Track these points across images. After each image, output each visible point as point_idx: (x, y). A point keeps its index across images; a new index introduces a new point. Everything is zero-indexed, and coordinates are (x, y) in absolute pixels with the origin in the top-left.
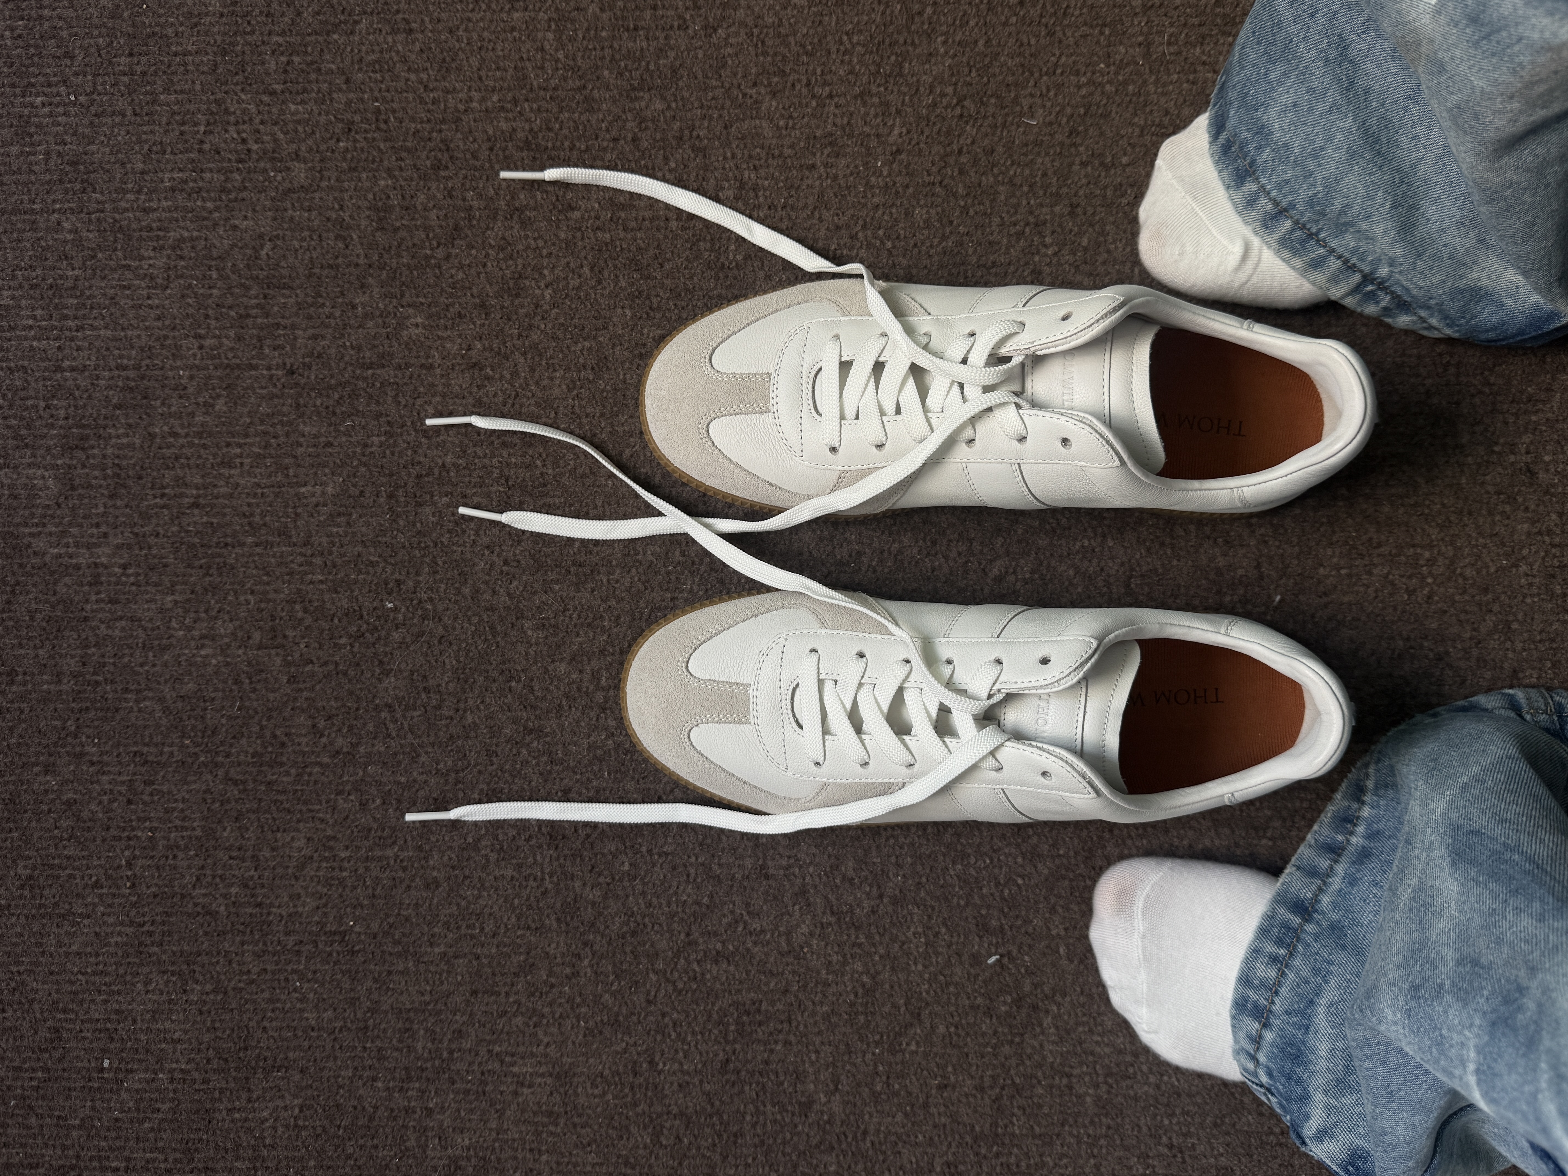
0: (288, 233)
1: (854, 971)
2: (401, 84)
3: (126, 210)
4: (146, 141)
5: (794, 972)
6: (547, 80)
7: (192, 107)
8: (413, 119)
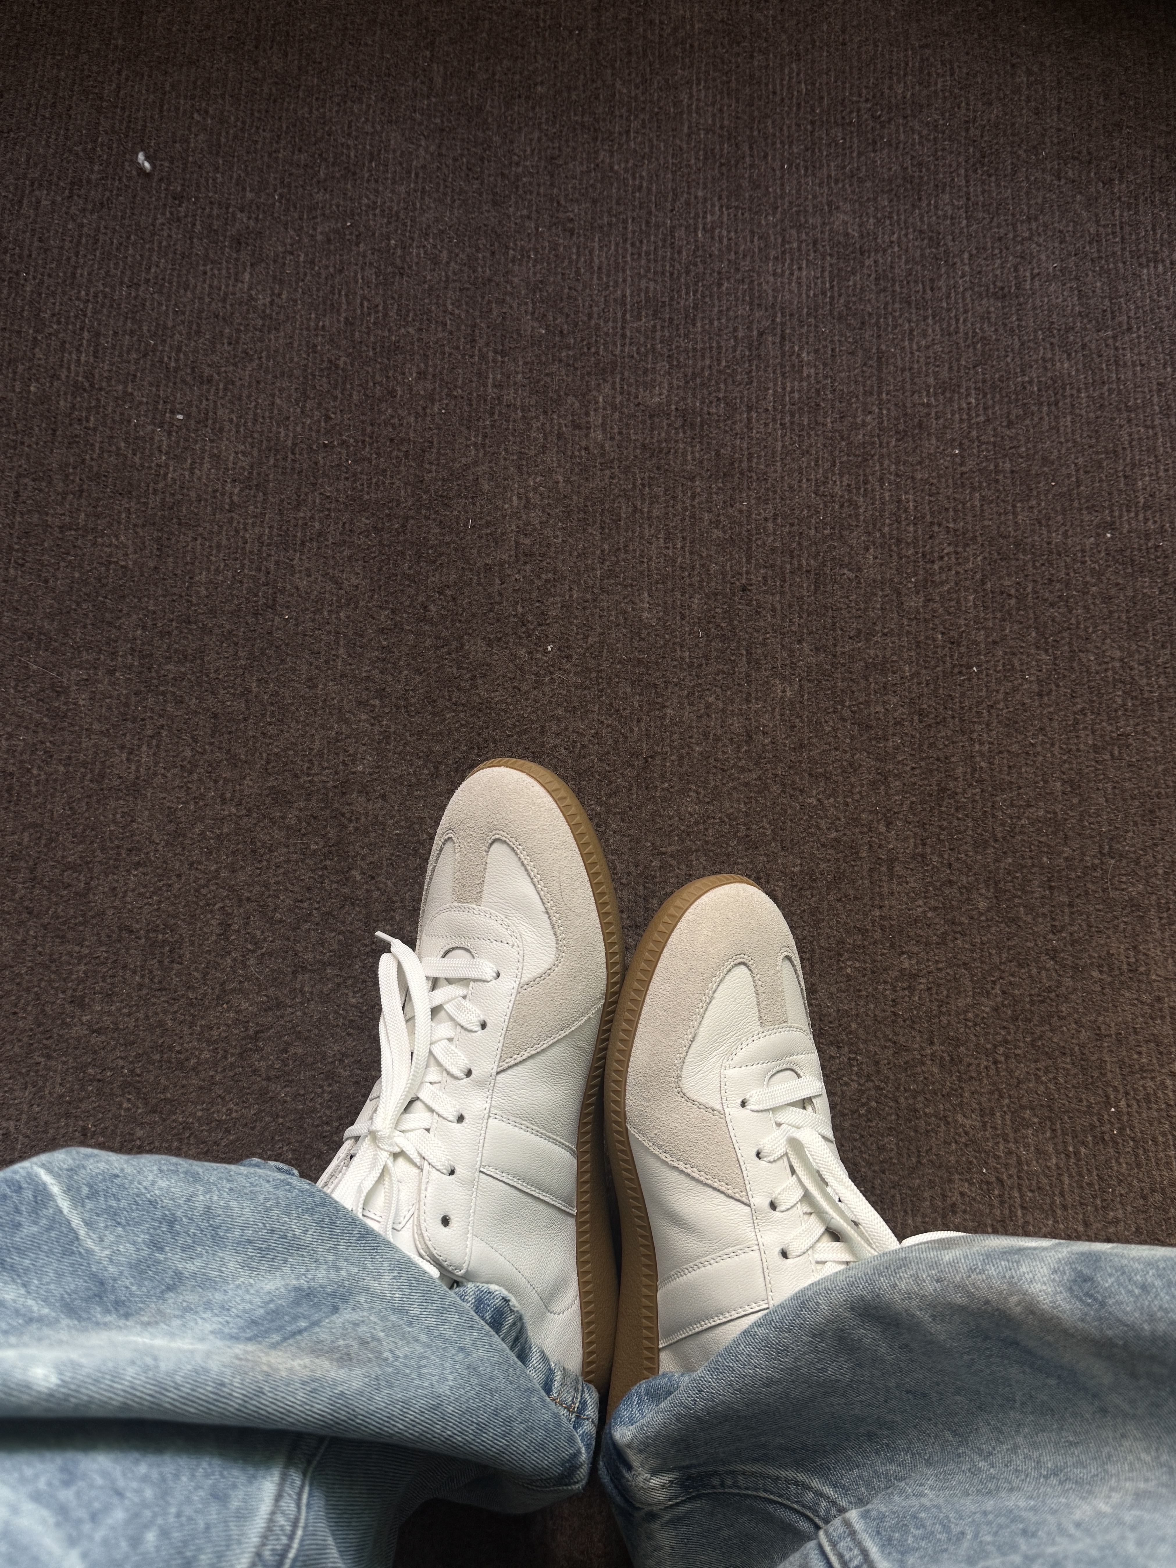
0: (863, 591)
1: (201, 1051)
2: (993, 686)
3: (881, 465)
4: (939, 481)
5: (205, 995)
6: (1001, 808)
7: (969, 518)
8: (963, 695)
